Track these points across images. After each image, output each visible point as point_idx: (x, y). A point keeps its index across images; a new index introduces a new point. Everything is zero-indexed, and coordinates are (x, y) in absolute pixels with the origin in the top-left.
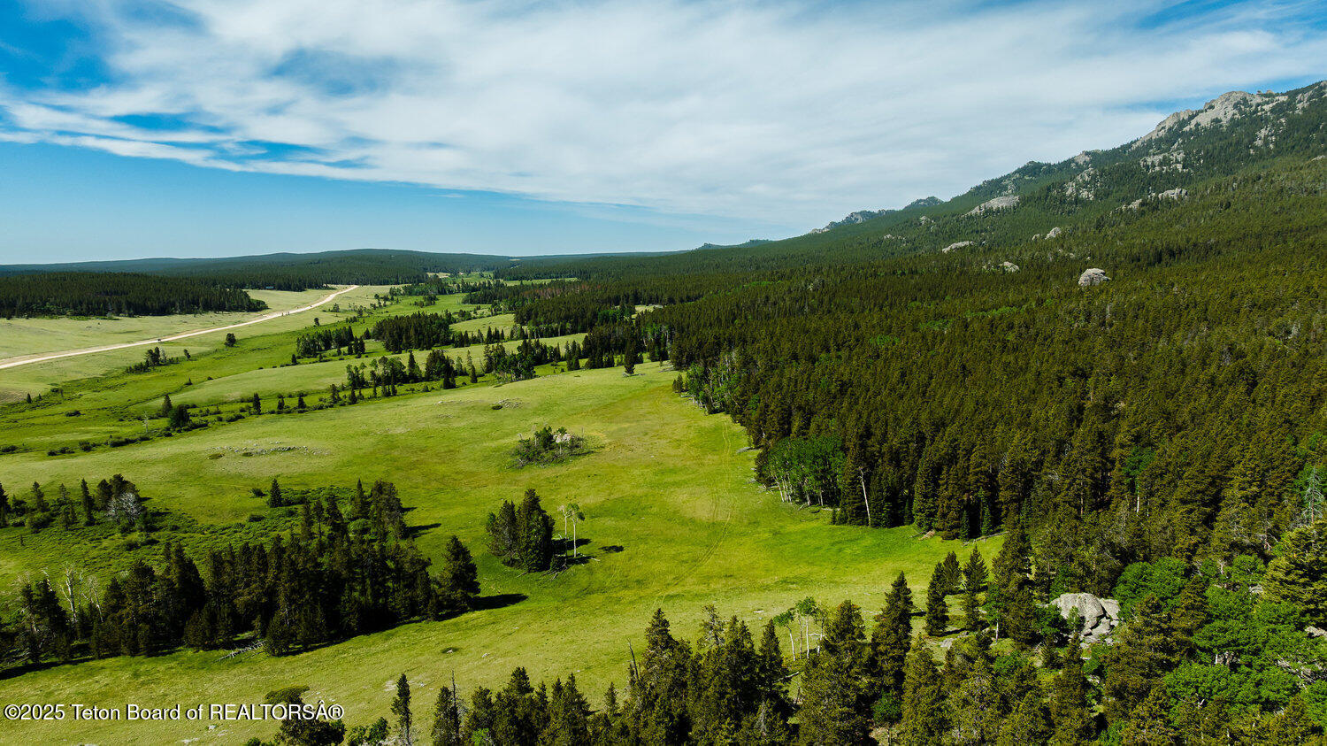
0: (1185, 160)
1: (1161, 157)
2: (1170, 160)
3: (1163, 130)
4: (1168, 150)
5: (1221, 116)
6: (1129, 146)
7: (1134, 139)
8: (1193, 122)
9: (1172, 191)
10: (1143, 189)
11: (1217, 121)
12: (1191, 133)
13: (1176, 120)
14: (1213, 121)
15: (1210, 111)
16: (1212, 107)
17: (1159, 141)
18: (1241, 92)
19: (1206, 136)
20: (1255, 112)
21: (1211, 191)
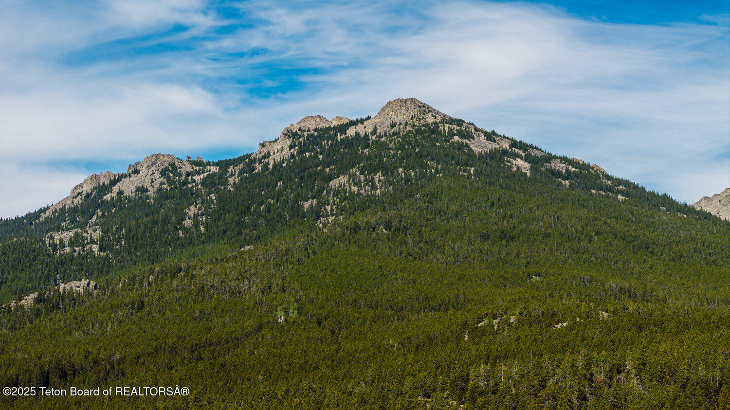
0: (102, 239)
1: (72, 234)
2: (84, 238)
3: (79, 197)
4: (83, 226)
5: (147, 185)
7: (43, 206)
8: (115, 189)
9: (78, 283)
10: (48, 277)
11: (142, 190)
13: (94, 185)
14: (138, 189)
15: (134, 177)
16: (137, 172)
17: (74, 210)
18: (169, 156)
19: (129, 209)
20: (186, 182)
21: (123, 286)
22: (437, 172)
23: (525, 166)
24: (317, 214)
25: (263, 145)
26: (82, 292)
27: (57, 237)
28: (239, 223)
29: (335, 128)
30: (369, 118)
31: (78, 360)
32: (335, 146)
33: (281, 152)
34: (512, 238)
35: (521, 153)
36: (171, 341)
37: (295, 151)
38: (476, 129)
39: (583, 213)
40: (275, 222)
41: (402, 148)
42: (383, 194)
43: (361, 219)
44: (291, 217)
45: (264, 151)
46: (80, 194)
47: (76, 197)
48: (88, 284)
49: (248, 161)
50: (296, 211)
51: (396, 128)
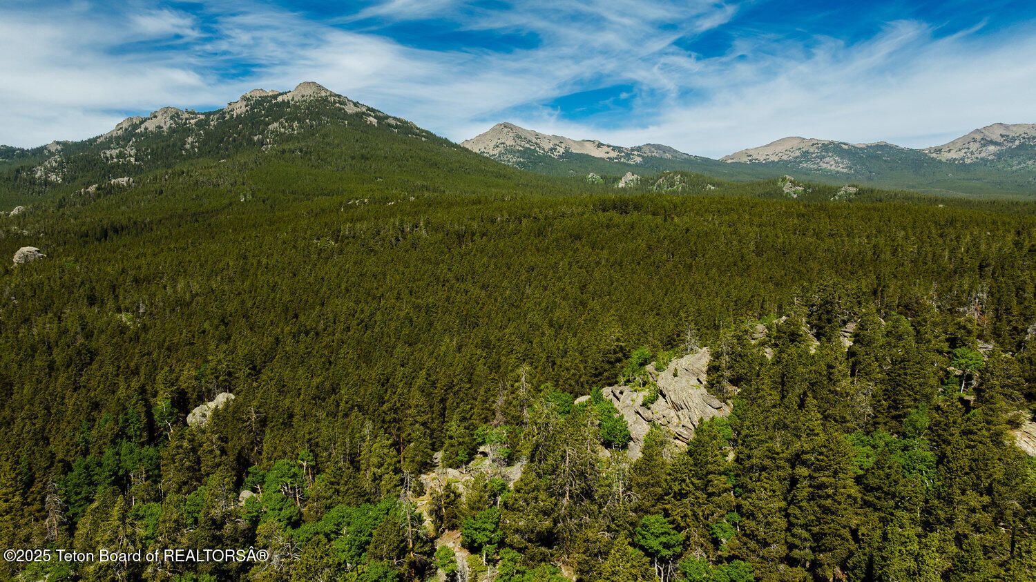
0: (136, 155)
1: (117, 151)
2: (125, 154)
3: (121, 130)
4: (124, 147)
5: (162, 125)
6: (95, 140)
7: (98, 135)
8: (143, 126)
10: (104, 176)
11: (160, 127)
12: (141, 135)
13: (130, 123)
14: (157, 127)
15: (154, 120)
16: (156, 117)
17: (118, 138)
18: (174, 108)
19: (152, 138)
20: (185, 124)
21: (150, 181)
22: (327, 122)
23: (374, 121)
24: (262, 143)
25: (230, 104)
26: (125, 184)
27: (108, 153)
28: (217, 147)
29: (271, 97)
30: (290, 92)
31: (124, 222)
32: (271, 107)
33: (240, 109)
34: (367, 159)
35: (372, 114)
36: (180, 211)
37: (248, 108)
38: (348, 100)
39: (404, 146)
40: (238, 147)
41: (308, 109)
42: (298, 133)
43: (286, 147)
44: (247, 145)
45: (231, 107)
46: (121, 128)
47: (119, 130)
48: (129, 180)
49: (221, 113)
50: (250, 141)
51: (305, 98)
